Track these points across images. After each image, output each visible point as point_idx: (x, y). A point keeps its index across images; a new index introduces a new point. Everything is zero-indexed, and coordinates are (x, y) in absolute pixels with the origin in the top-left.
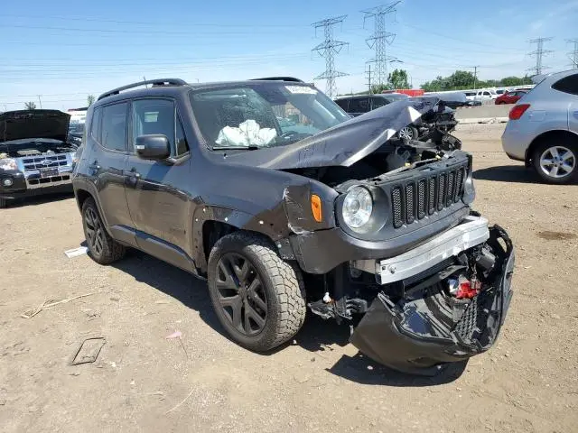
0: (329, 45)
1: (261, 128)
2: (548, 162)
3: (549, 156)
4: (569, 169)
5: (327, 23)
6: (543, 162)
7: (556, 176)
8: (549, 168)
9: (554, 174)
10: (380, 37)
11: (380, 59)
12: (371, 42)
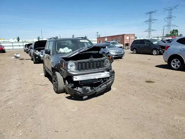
0: (150, 21)
1: (69, 49)
2: (174, 63)
3: (174, 62)
4: (179, 66)
5: (150, 13)
6: (172, 63)
7: (175, 68)
8: (174, 65)
9: (175, 67)
10: (170, 17)
11: (169, 25)
12: (166, 20)
